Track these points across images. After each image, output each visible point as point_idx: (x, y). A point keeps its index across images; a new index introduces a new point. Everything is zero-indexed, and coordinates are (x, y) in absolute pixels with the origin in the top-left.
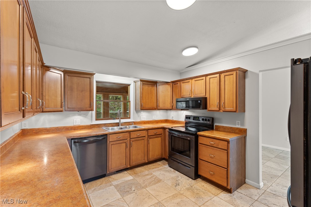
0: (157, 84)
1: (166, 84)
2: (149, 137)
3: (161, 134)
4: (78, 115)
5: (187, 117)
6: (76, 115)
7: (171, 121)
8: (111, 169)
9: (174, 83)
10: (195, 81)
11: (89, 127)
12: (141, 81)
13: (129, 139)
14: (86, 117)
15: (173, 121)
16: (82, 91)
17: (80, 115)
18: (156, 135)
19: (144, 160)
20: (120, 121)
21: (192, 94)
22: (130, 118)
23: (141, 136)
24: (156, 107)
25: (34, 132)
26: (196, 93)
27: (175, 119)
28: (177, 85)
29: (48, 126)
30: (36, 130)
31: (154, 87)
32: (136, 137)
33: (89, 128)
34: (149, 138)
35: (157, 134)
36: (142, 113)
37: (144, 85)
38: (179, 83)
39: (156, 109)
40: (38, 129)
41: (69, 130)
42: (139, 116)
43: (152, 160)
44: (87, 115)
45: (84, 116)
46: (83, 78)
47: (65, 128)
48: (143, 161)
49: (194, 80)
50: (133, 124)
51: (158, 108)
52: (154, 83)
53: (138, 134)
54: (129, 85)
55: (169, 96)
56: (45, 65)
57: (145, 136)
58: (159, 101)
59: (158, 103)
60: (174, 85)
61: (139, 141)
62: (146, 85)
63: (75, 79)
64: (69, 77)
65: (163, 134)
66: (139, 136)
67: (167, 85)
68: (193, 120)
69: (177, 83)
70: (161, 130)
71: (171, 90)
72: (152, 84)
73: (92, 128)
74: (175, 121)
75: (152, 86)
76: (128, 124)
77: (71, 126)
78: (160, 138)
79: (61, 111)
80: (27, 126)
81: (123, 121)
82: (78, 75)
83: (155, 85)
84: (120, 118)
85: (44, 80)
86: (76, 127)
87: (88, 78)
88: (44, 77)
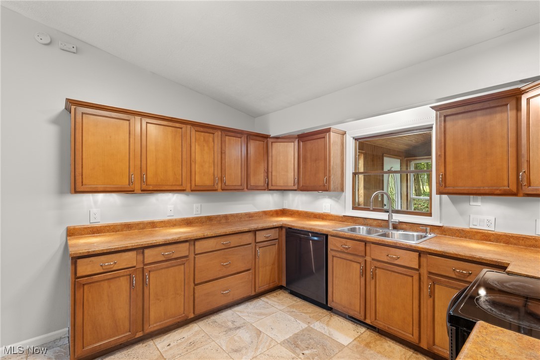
0: (519, 100)
2: (434, 278)
4: (328, 198)
6: (326, 198)
11: (340, 219)
12: (439, 108)
13: (368, 259)
14: (337, 202)
16: (316, 161)
17: (330, 197)
18: (466, 284)
19: (413, 335)
20: (390, 217)
23: (402, 264)
25: (290, 213)
30: (291, 211)
31: (507, 111)
32: (386, 261)
33: (341, 221)
34: (431, 278)
35: (468, 280)
36: (479, 204)
37: (447, 118)
41: (317, 217)
42: (463, 214)
44: (339, 199)
45: (336, 199)
46: (316, 141)
47: (313, 215)
48: (409, 337)
50: (428, 230)
52: (504, 99)
53: (393, 254)
57: (416, 270)
58: (529, 162)
63: (309, 144)
64: (303, 143)
73: (344, 222)
77: (320, 213)
79: (295, 190)
80: (287, 206)
81: (397, 218)
82: (312, 137)
83: (506, 105)
84: (390, 211)
85: (270, 154)
86: (324, 215)
87: (323, 138)
88: (270, 150)
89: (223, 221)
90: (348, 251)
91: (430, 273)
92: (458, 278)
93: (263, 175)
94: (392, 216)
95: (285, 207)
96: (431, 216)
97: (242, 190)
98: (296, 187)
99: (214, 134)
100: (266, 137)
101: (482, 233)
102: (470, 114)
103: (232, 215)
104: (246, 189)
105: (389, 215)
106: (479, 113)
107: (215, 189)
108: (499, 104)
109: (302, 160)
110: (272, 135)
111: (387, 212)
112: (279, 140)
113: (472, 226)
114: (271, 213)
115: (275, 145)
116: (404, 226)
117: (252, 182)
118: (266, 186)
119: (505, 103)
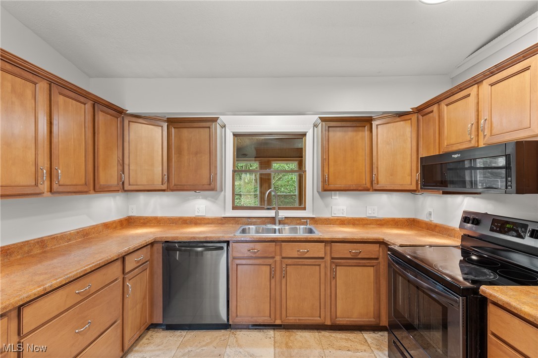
0: (371, 125)
1: (398, 119)
2: (337, 262)
3: (377, 259)
4: (202, 198)
5: (470, 219)
6: (199, 198)
7: (424, 226)
8: (237, 316)
9: (421, 111)
10: (492, 85)
11: (219, 222)
12: (323, 120)
13: (278, 258)
14: (214, 202)
15: (431, 224)
16: (196, 153)
17: (205, 198)
18: (358, 261)
19: (320, 317)
20: (277, 214)
21: (481, 136)
22: (304, 209)
23: (312, 256)
24: (368, 185)
25: (142, 221)
26: (494, 132)
27: (435, 220)
28: (431, 114)
29: (159, 214)
30: (144, 219)
31: (364, 131)
32: (297, 256)
33: (220, 224)
34: (333, 262)
35: (359, 256)
36: (337, 197)
37: (330, 129)
38: (435, 108)
39: (368, 190)
40: (147, 218)
41: (187, 223)
42: (327, 206)
43: (345, 323)
44: (216, 199)
45: (212, 199)
46: (197, 129)
47: (181, 220)
48: (317, 320)
49: (486, 83)
50: (308, 222)
51: (376, 187)
52: (364, 122)
53: (304, 248)
54: (304, 135)
55: (409, 152)
56: (128, 112)
57: (323, 258)
58: (377, 168)
59: (375, 172)
60: (421, 117)
61: (306, 266)
62: (338, 129)
63: (186, 133)
64: (176, 129)
65: (381, 260)
66: (306, 256)
67: (402, 122)
68: (492, 230)
69: (429, 109)
70: (376, 247)
71: (414, 135)
72: (354, 124)
73: (224, 224)
74: (436, 226)
75: (356, 131)
76: (298, 222)
77: (190, 217)
78: (371, 270)
79: (164, 190)
80: (134, 213)
81: (283, 214)
82: (190, 124)
83: (365, 126)
84: (277, 208)
85: (126, 138)
86: (198, 219)
87: (207, 127)
88: (126, 133)
89: (37, 251)
90: (257, 255)
91: (333, 258)
92: (353, 257)
93: (116, 168)
94: (278, 212)
95: (130, 214)
96: (305, 210)
97: (86, 192)
98: (164, 187)
99: (35, 84)
100: (119, 112)
101: (340, 219)
102: (344, 128)
103: (54, 238)
104: (92, 191)
105: (276, 212)
106: (350, 128)
107: (37, 192)
108: (361, 125)
109: (172, 151)
110: (131, 110)
111: (274, 209)
112: (141, 120)
113: (333, 215)
114: (114, 225)
115: (134, 126)
116: (289, 221)
117: (102, 180)
118: (121, 185)
119: (364, 125)
